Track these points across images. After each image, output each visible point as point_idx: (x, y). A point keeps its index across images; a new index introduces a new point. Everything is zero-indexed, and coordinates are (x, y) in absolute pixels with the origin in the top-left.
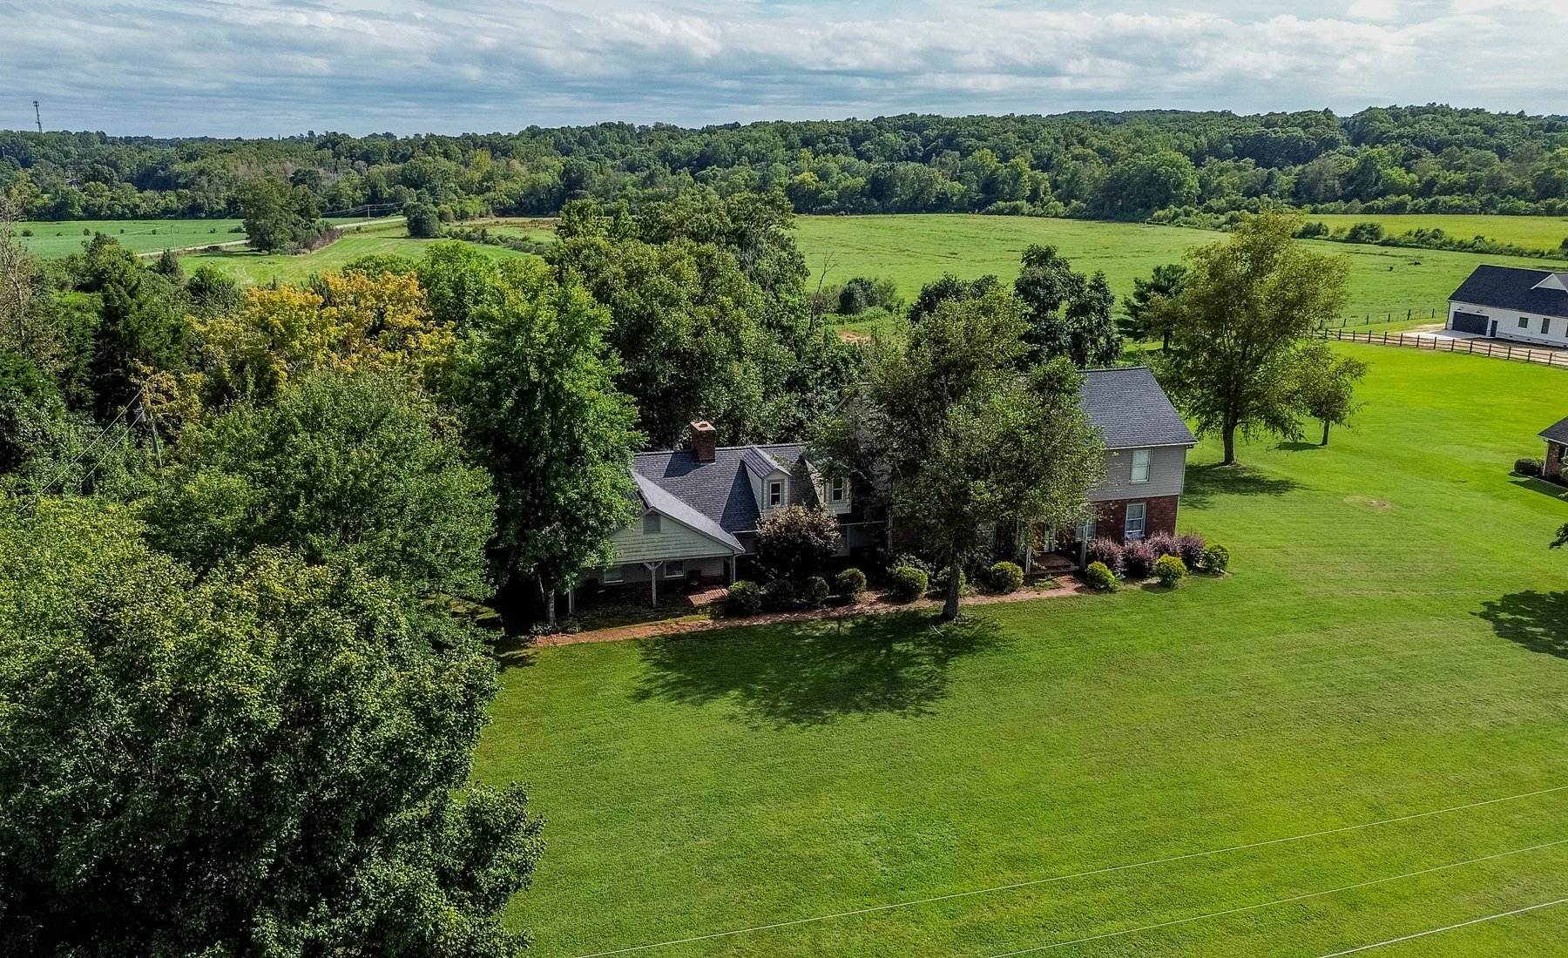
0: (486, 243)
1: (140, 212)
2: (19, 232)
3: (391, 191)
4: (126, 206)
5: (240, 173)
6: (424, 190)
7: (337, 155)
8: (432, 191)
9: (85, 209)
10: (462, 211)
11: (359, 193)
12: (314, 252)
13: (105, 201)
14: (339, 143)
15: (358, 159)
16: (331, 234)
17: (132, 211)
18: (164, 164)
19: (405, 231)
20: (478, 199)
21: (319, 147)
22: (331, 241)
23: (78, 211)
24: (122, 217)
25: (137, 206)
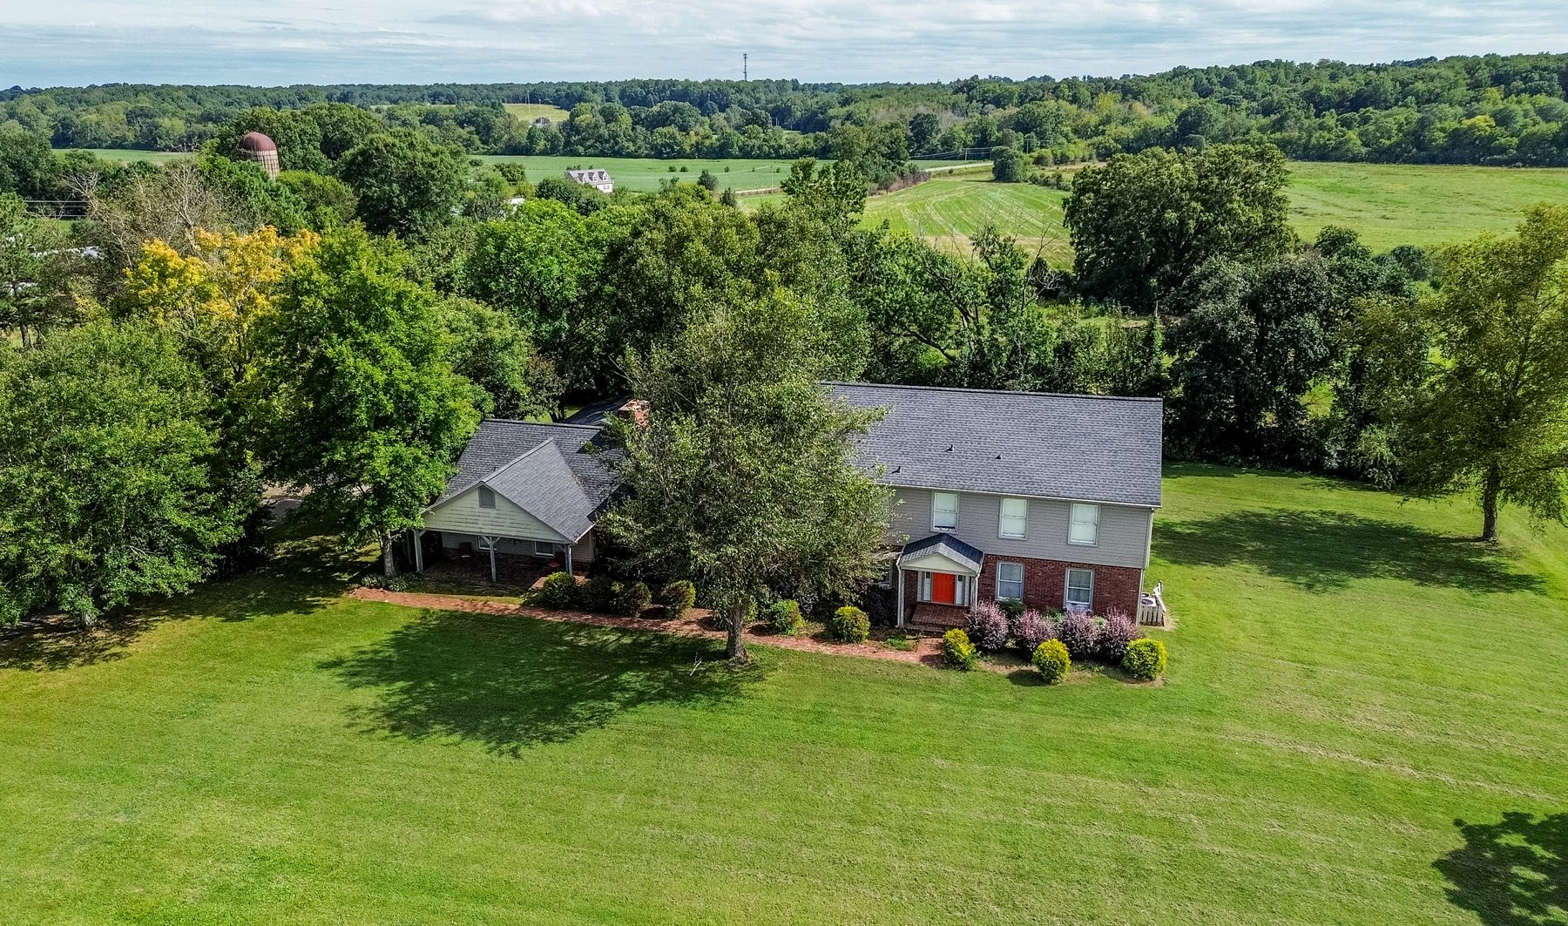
0: (1060, 189)
1: (782, 152)
2: (679, 168)
3: (1000, 135)
4: (773, 146)
5: (878, 117)
6: (1033, 134)
7: (970, 99)
8: (1041, 136)
9: (741, 149)
10: (1063, 155)
11: (970, 137)
12: (889, 194)
13: (757, 143)
14: (974, 87)
15: (989, 102)
16: (916, 176)
17: (776, 152)
18: (824, 109)
19: (991, 176)
20: (1082, 144)
21: (956, 92)
22: (915, 182)
23: (735, 150)
24: (768, 156)
25: (781, 147)
